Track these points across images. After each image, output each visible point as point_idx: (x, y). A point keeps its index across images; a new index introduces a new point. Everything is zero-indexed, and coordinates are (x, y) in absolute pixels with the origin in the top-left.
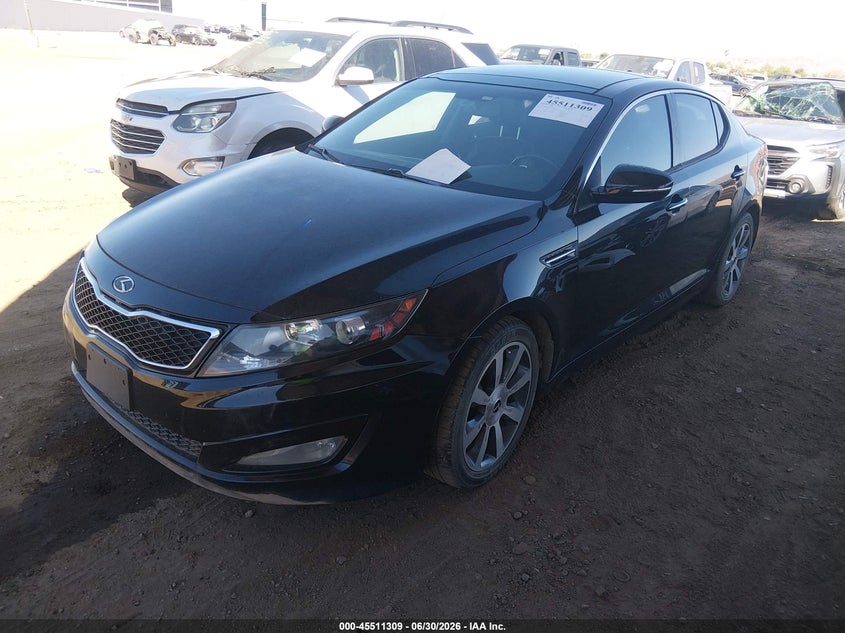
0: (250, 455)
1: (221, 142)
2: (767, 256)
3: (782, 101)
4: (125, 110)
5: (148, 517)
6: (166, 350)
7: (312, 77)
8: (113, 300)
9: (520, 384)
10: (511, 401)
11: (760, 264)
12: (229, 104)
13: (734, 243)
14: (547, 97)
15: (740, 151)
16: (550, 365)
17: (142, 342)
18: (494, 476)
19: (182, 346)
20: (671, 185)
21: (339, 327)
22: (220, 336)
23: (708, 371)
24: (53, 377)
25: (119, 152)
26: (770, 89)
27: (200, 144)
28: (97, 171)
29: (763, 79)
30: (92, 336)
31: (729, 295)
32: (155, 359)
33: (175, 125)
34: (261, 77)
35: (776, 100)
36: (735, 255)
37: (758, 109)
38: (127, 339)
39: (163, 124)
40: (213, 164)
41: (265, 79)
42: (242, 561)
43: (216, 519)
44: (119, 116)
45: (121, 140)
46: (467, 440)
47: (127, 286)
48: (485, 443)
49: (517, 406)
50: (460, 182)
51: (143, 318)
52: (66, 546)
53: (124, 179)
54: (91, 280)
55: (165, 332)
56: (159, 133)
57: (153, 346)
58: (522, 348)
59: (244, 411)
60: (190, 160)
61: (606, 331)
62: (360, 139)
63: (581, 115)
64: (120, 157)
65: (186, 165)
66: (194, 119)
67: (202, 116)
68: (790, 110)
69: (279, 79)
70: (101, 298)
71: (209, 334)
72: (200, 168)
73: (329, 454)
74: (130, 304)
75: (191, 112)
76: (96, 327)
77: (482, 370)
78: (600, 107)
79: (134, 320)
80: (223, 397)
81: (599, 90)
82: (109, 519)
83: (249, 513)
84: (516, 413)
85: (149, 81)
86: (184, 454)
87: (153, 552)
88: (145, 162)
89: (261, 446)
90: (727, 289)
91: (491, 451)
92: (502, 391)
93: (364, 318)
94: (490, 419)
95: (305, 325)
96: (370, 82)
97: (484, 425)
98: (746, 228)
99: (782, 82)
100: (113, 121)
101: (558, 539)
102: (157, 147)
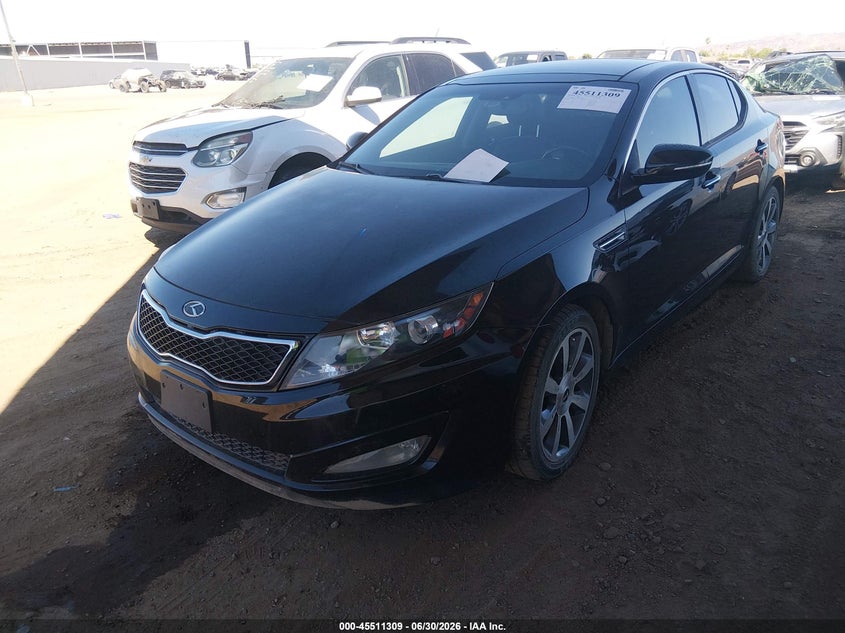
0: (337, 462)
1: (241, 173)
2: (791, 229)
3: (781, 77)
4: (143, 152)
5: (236, 538)
6: (245, 367)
7: (321, 101)
8: (184, 325)
9: (585, 371)
10: (577, 389)
11: (785, 238)
12: (245, 135)
13: (764, 218)
14: (573, 89)
15: (759, 126)
16: (611, 350)
17: (220, 362)
18: (569, 467)
19: (262, 362)
20: (711, 160)
21: (411, 328)
22: (298, 349)
23: (758, 344)
24: (116, 413)
25: (140, 194)
26: (768, 68)
27: (220, 177)
28: (115, 217)
29: (748, 62)
30: (164, 364)
31: (763, 270)
32: (235, 378)
33: (195, 161)
34: (271, 107)
35: (775, 77)
36: (765, 230)
37: (758, 88)
38: (203, 361)
39: (183, 161)
40: (235, 196)
41: (275, 108)
42: (338, 571)
43: (304, 533)
44: (138, 158)
45: (143, 182)
46: (544, 429)
47: (198, 310)
48: (559, 432)
49: (583, 395)
50: (500, 179)
51: (218, 339)
52: (160, 575)
53: (147, 219)
54: (158, 309)
55: (243, 350)
56: (179, 171)
57: (232, 365)
58: (585, 334)
59: (331, 418)
60: (212, 195)
61: (653, 317)
62: (386, 152)
63: (611, 102)
64: (142, 198)
65: (210, 199)
66: (212, 153)
67: (220, 150)
68: (790, 85)
69: (289, 107)
70: (171, 325)
71: (288, 347)
72: (223, 201)
73: (411, 455)
74: (203, 327)
75: (210, 146)
76: (168, 354)
77: (552, 359)
78: (626, 93)
79: (210, 342)
80: (301, 409)
81: (623, 77)
82: (198, 544)
83: (334, 524)
84: (582, 401)
85: (162, 121)
86: (270, 470)
87: (248, 571)
88: (168, 200)
89: (349, 452)
90: (761, 264)
91: (564, 441)
92: (569, 380)
93: (436, 315)
94: (561, 409)
95: (378, 329)
96: (378, 100)
97: (556, 415)
98: (773, 201)
99: (779, 59)
100: (131, 164)
101: (647, 520)
102: (179, 185)
